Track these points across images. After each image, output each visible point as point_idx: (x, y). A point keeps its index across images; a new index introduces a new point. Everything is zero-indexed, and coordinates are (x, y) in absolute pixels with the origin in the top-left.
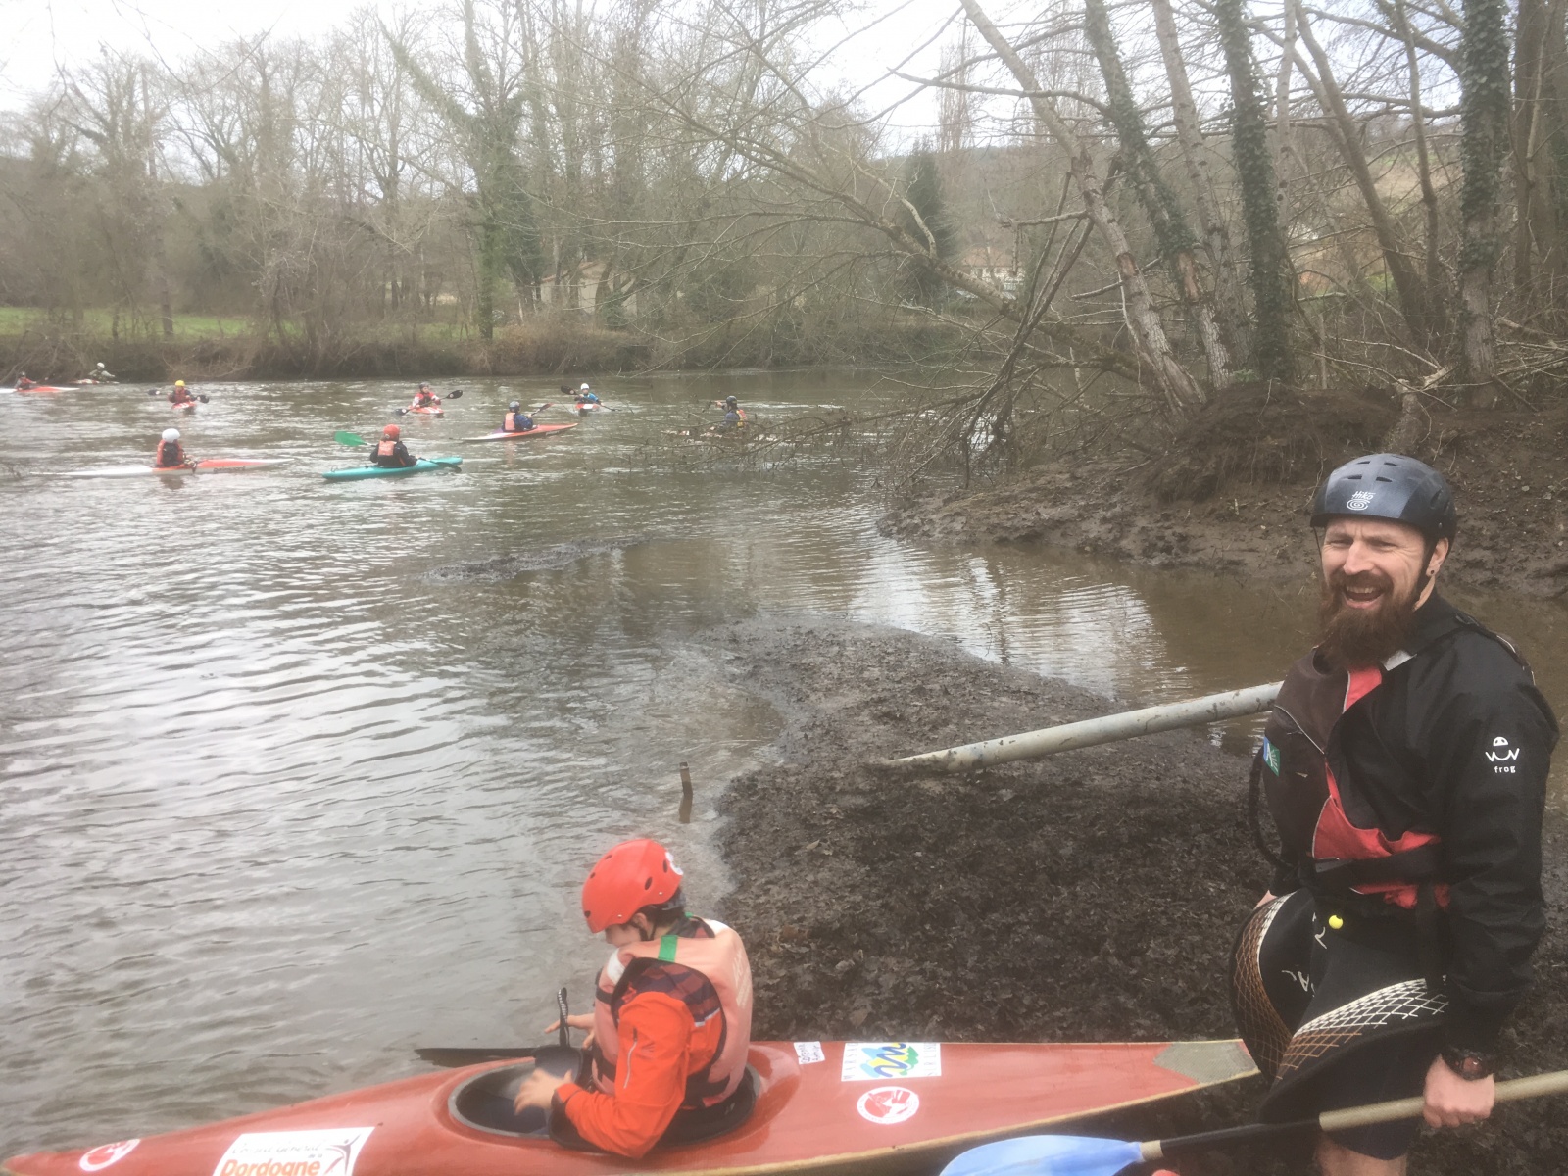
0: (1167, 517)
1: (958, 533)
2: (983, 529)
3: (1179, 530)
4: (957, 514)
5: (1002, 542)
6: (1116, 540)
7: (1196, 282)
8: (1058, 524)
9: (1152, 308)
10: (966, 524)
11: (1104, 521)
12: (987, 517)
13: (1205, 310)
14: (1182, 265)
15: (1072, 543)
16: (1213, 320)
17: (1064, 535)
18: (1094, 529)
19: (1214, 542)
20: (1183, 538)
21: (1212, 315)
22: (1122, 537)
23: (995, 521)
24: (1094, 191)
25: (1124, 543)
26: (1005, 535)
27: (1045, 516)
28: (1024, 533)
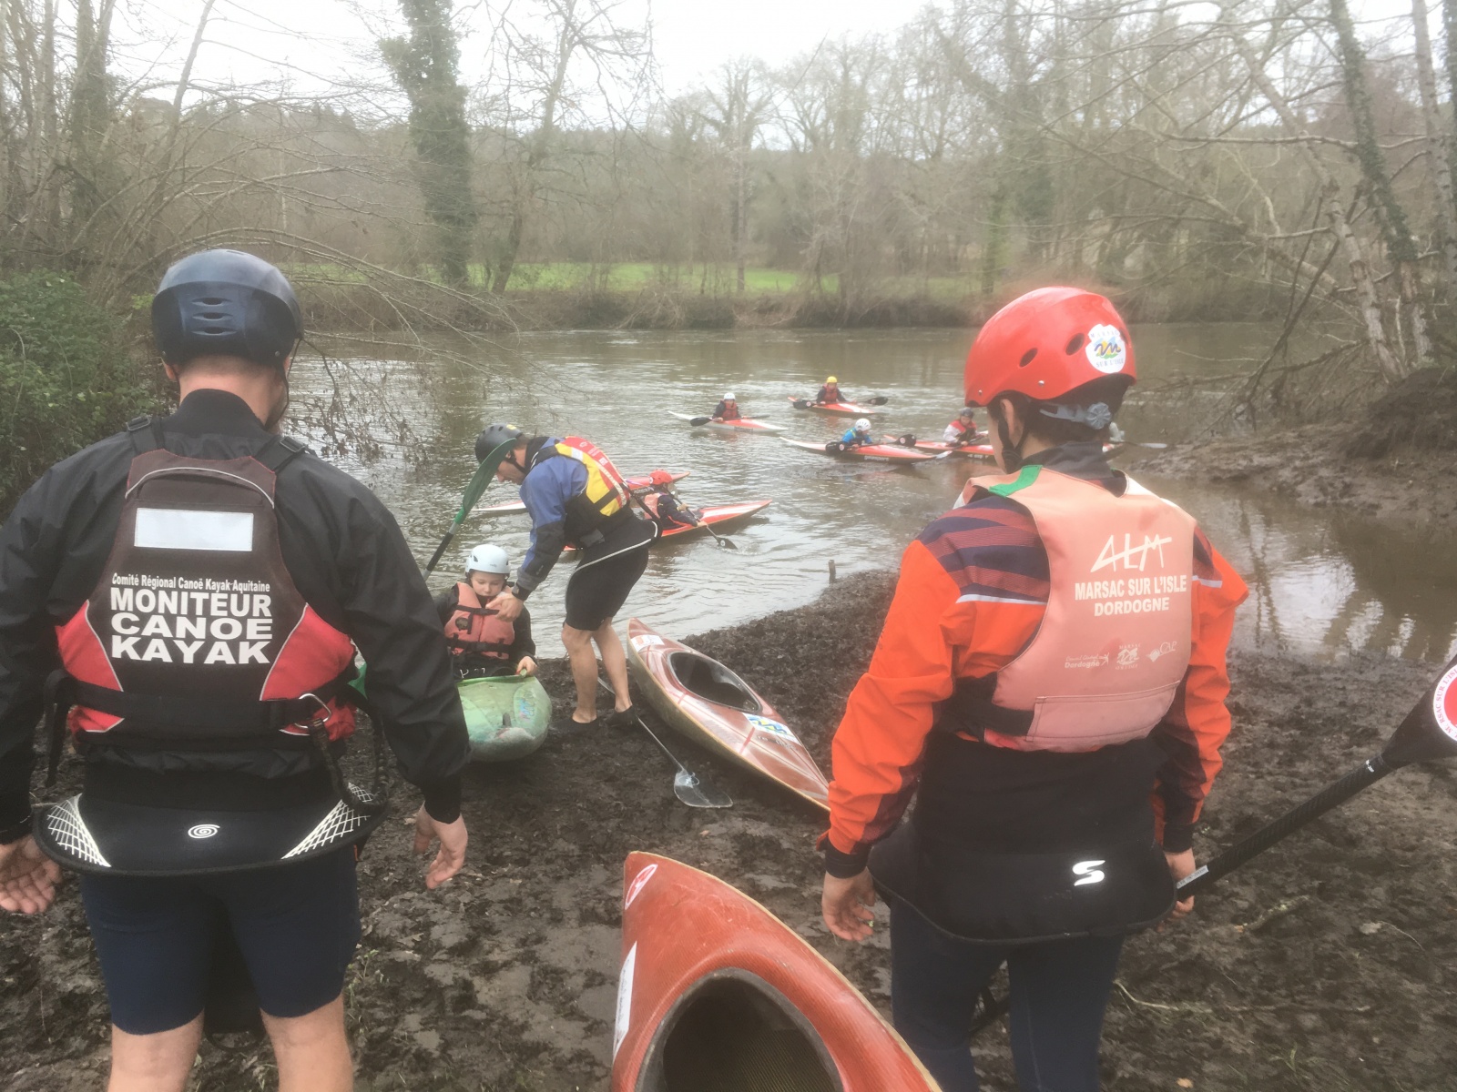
0: (1343, 470)
1: (1184, 472)
2: (1205, 469)
3: (1347, 480)
4: (1193, 457)
5: (1216, 480)
6: (1297, 484)
7: (1412, 285)
8: (1263, 470)
9: (1374, 305)
10: (1192, 465)
11: (1295, 469)
12: (1212, 461)
13: (1416, 308)
14: (1403, 272)
15: (1267, 485)
16: (1422, 317)
17: (1265, 478)
18: (1286, 474)
19: (1368, 490)
20: (1347, 487)
21: (1421, 312)
22: (1301, 482)
23: (1216, 464)
24: (1337, 212)
25: (1300, 488)
26: (1217, 474)
27: (1255, 463)
28: (1236, 473)
